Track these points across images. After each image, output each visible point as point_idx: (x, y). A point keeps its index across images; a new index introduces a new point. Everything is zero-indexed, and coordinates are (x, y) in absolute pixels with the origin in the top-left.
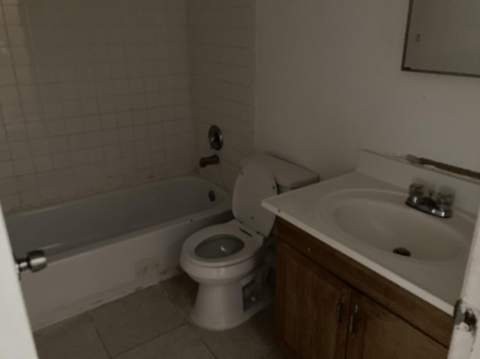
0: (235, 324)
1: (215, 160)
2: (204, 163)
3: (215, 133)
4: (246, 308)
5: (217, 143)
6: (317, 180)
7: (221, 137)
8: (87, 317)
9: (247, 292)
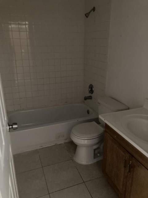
0: (90, 163)
1: (90, 98)
2: (86, 98)
3: (91, 87)
4: (94, 158)
5: (91, 91)
6: (129, 109)
7: (93, 89)
8: (36, 151)
9: (96, 152)
